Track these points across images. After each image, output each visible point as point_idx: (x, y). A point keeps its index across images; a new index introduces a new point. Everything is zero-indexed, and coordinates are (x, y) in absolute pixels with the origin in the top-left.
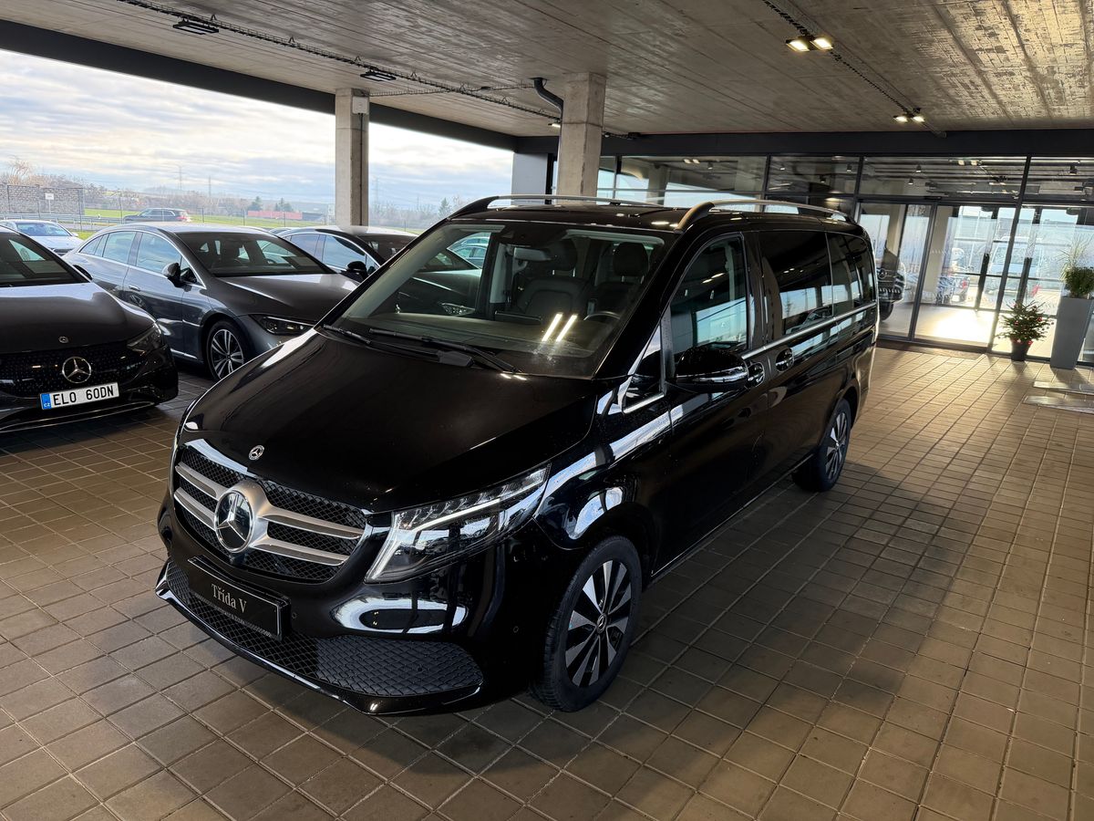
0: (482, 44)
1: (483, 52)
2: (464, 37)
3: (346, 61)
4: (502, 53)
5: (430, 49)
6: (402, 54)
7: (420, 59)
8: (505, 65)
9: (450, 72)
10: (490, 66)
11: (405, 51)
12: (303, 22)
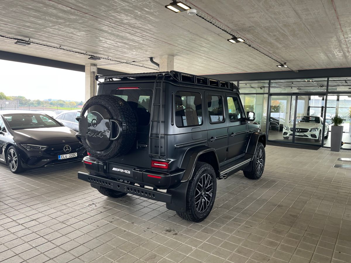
0: (126, 46)
1: (128, 49)
2: (119, 44)
3: (82, 53)
4: (134, 49)
5: (110, 49)
6: (101, 51)
7: (108, 52)
8: (137, 53)
9: (120, 56)
10: (132, 54)
11: (102, 49)
12: (61, 40)
